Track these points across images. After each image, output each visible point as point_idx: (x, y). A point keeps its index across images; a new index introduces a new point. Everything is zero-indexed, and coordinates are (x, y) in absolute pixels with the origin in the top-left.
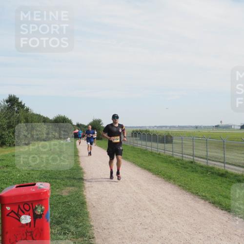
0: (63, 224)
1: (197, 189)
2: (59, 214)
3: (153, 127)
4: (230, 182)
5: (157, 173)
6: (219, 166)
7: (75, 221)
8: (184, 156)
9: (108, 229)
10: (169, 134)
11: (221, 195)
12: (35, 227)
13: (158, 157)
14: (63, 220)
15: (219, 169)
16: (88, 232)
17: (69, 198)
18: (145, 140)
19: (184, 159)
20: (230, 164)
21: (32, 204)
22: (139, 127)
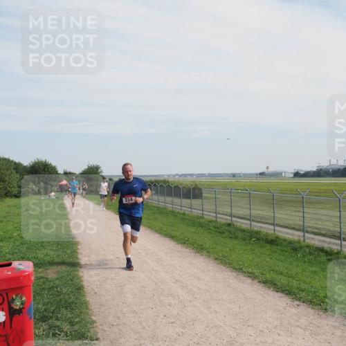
0: (51, 321)
1: (241, 263)
2: (44, 305)
3: (174, 176)
4: (282, 251)
5: (183, 241)
6: (267, 229)
7: (69, 315)
8: (218, 215)
9: (119, 325)
10: (196, 185)
11: (273, 271)
12: (11, 327)
13: (182, 218)
14: (51, 315)
15: (267, 233)
16: (89, 332)
17: (57, 282)
18: (162, 194)
19: (219, 220)
20: (281, 226)
21: (7, 294)
22: (154, 176)
